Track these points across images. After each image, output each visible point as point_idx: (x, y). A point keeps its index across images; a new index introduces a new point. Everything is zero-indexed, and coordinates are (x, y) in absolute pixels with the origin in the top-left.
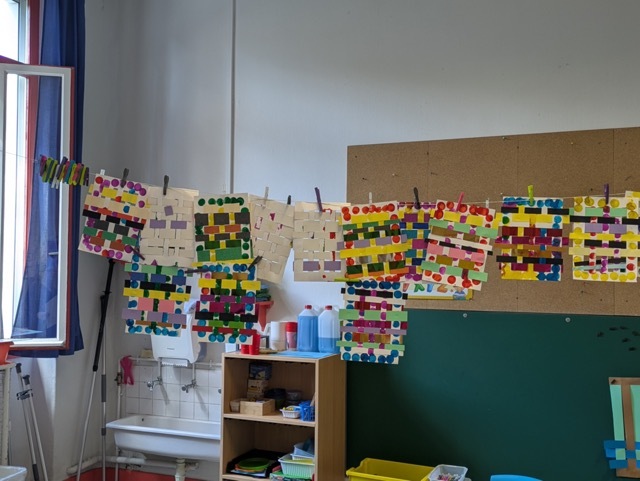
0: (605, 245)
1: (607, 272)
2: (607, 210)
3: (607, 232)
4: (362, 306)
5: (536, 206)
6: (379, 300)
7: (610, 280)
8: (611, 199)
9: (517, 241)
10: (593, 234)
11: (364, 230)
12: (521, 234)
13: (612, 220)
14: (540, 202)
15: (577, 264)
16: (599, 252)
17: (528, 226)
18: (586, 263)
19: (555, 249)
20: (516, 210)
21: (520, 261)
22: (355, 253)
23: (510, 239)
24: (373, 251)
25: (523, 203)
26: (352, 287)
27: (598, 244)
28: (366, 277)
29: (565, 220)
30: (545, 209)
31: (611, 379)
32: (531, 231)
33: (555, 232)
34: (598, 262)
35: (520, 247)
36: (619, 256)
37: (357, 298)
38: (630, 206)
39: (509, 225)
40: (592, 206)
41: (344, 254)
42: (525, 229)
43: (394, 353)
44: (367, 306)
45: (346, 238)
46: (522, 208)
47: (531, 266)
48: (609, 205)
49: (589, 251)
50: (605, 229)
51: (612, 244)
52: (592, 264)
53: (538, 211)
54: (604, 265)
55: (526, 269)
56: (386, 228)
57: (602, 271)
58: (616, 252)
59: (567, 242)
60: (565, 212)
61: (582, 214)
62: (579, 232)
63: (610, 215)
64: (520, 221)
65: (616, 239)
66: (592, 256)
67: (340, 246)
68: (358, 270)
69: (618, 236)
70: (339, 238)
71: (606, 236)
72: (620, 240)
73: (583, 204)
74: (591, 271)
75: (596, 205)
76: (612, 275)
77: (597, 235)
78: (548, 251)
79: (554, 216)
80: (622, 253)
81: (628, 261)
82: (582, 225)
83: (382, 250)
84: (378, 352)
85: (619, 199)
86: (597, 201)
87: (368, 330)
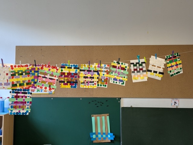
0: (89, 78)
1: (89, 85)
2: (89, 68)
3: (89, 74)
4: (17, 97)
5: (70, 66)
6: (23, 95)
7: (90, 87)
8: (90, 65)
9: (65, 76)
10: (86, 75)
11: (18, 73)
12: (66, 74)
13: (91, 71)
14: (71, 65)
15: (82, 83)
16: (87, 80)
17: (68, 72)
18: (84, 83)
19: (76, 79)
20: (65, 68)
21: (66, 82)
22: (15, 80)
23: (63, 76)
24: (21, 79)
25: (67, 65)
26: (14, 91)
27: (87, 77)
28: (18, 87)
29: (78, 70)
30: (73, 67)
31: (92, 115)
32: (69, 74)
33: (76, 74)
34: (87, 83)
35: (66, 78)
36: (92, 81)
37: (15, 94)
38: (95, 67)
39: (63, 72)
40: (85, 67)
41: (11, 80)
42: (67, 73)
43: (27, 111)
44: (19, 97)
45: (12, 75)
46: (66, 67)
47: (69, 84)
48: (90, 67)
49: (84, 79)
50: (89, 73)
51: (91, 78)
52: (85, 83)
53: (71, 68)
54: (88, 83)
55: (67, 85)
56: (25, 72)
57: (88, 85)
58: (92, 80)
59: (79, 77)
60: (78, 68)
61: (83, 69)
62: (82, 74)
63: (90, 69)
64: (66, 71)
65: (91, 76)
66: (85, 81)
67: (9, 78)
68: (16, 85)
69: (92, 75)
70: (9, 75)
71: (89, 75)
72: (93, 76)
73: (83, 66)
74: (85, 85)
75: (86, 67)
76: (90, 86)
77: (87, 75)
78: (74, 80)
79: (75, 69)
80: (93, 80)
81: (95, 82)
82: (83, 72)
83: (24, 79)
84: (22, 111)
85: (92, 65)
86: (87, 65)
87: (18, 105)
